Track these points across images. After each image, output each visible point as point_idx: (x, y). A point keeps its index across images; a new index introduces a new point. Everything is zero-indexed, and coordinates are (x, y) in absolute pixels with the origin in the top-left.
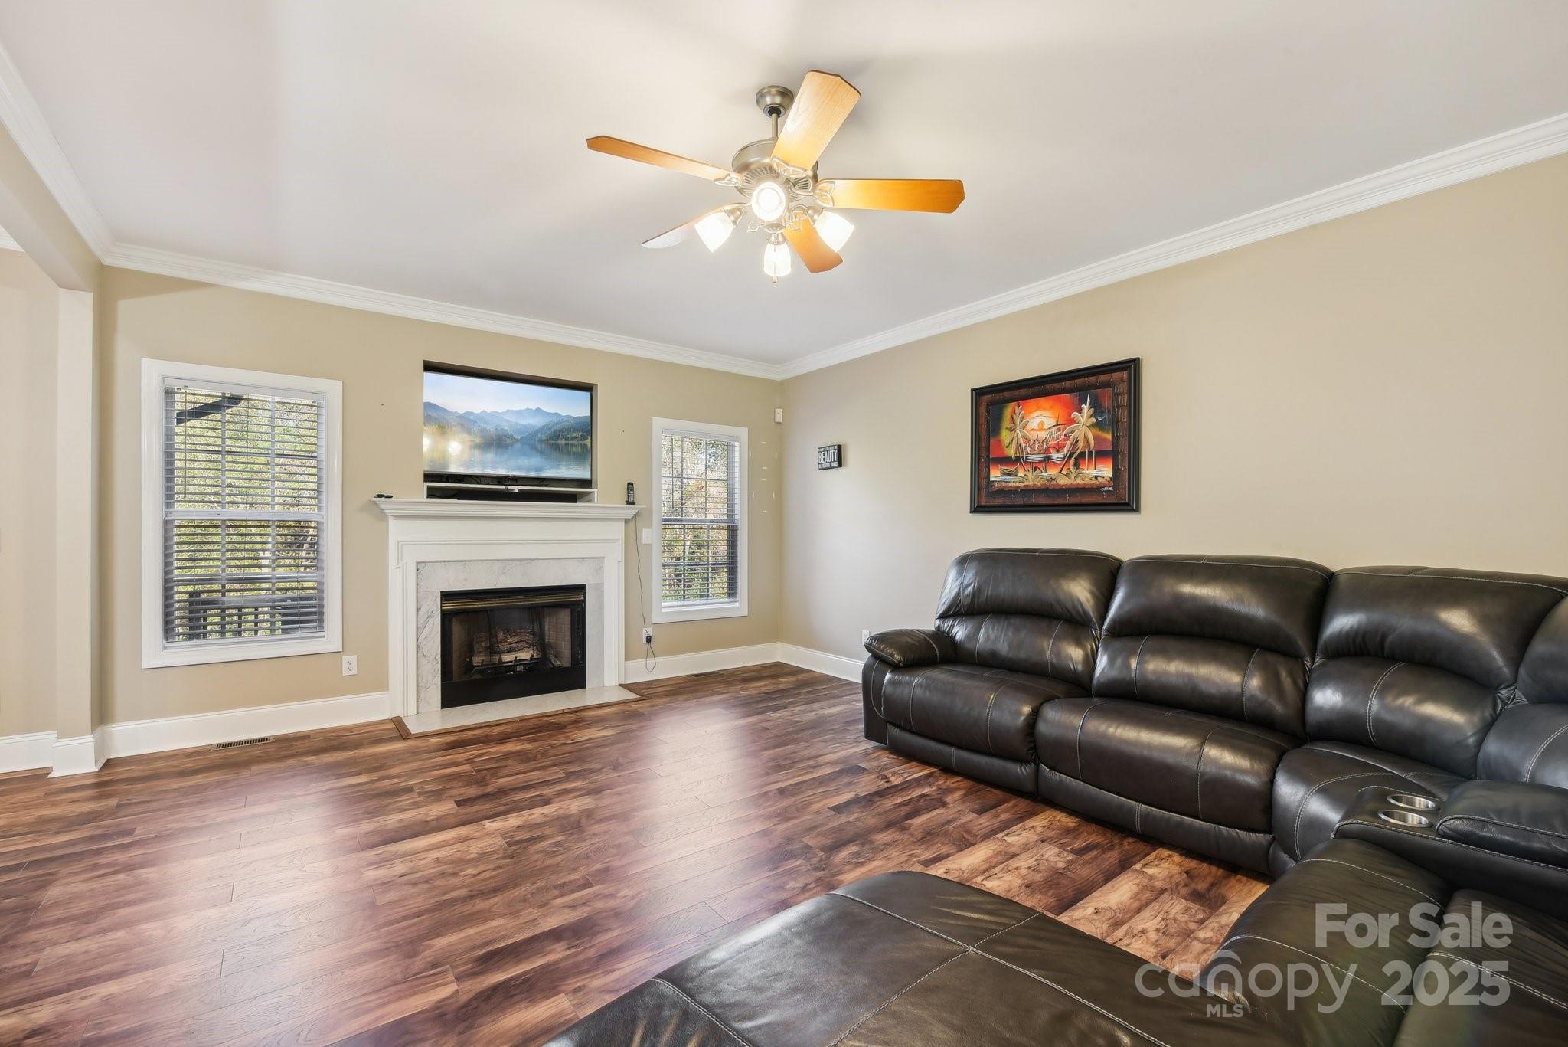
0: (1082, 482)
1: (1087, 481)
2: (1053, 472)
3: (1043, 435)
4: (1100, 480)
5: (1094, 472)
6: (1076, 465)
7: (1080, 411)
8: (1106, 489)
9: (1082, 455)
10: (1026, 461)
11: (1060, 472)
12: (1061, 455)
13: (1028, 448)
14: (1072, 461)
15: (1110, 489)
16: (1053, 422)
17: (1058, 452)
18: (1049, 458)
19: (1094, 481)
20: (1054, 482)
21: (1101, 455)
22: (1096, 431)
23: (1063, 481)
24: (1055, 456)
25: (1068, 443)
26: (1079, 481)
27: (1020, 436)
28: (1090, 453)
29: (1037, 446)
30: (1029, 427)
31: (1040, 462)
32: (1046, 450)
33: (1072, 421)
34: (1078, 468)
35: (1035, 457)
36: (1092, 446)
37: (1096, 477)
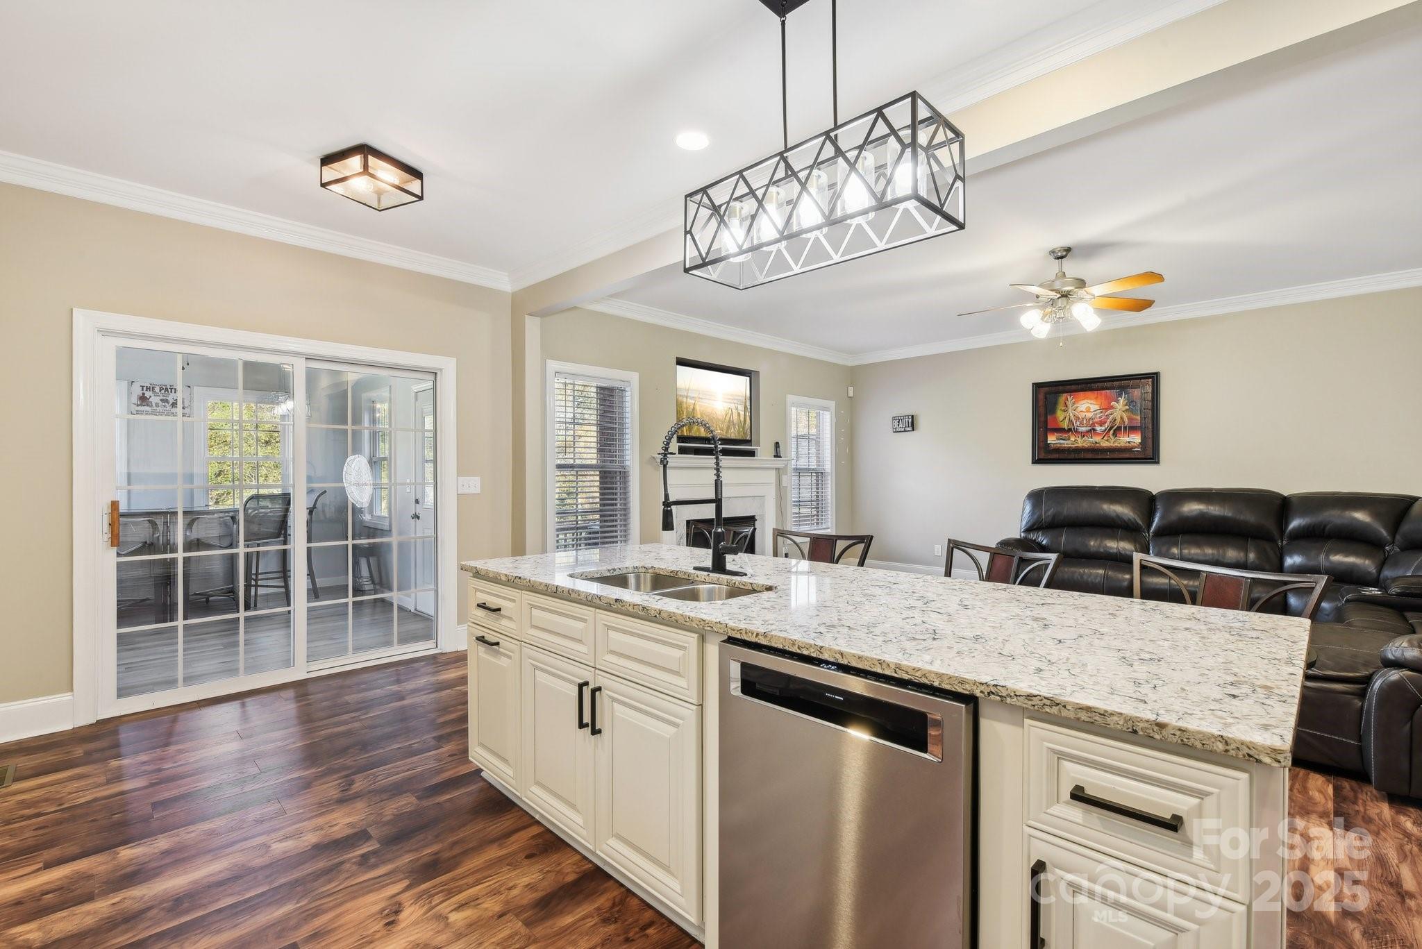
0: (1119, 445)
1: (1123, 444)
2: (1097, 439)
3: (1089, 415)
4: (1132, 444)
5: (1128, 439)
6: (1115, 434)
7: (1117, 401)
8: (1136, 449)
9: (1119, 429)
10: (1077, 431)
11: (1103, 439)
12: (1103, 428)
13: (1078, 423)
14: (1112, 432)
15: (1139, 449)
16: (1097, 407)
17: (1101, 426)
18: (1094, 430)
19: (1128, 444)
20: (1097, 445)
21: (1132, 429)
22: (1129, 414)
23: (1105, 444)
24: (1098, 428)
25: (1109, 421)
26: (1116, 444)
27: (1071, 415)
28: (1125, 428)
29: (1085, 422)
30: (1079, 409)
31: (1087, 432)
32: (1092, 424)
33: (1112, 407)
34: (1116, 436)
35: (1084, 429)
36: (1126, 423)
37: (1129, 442)
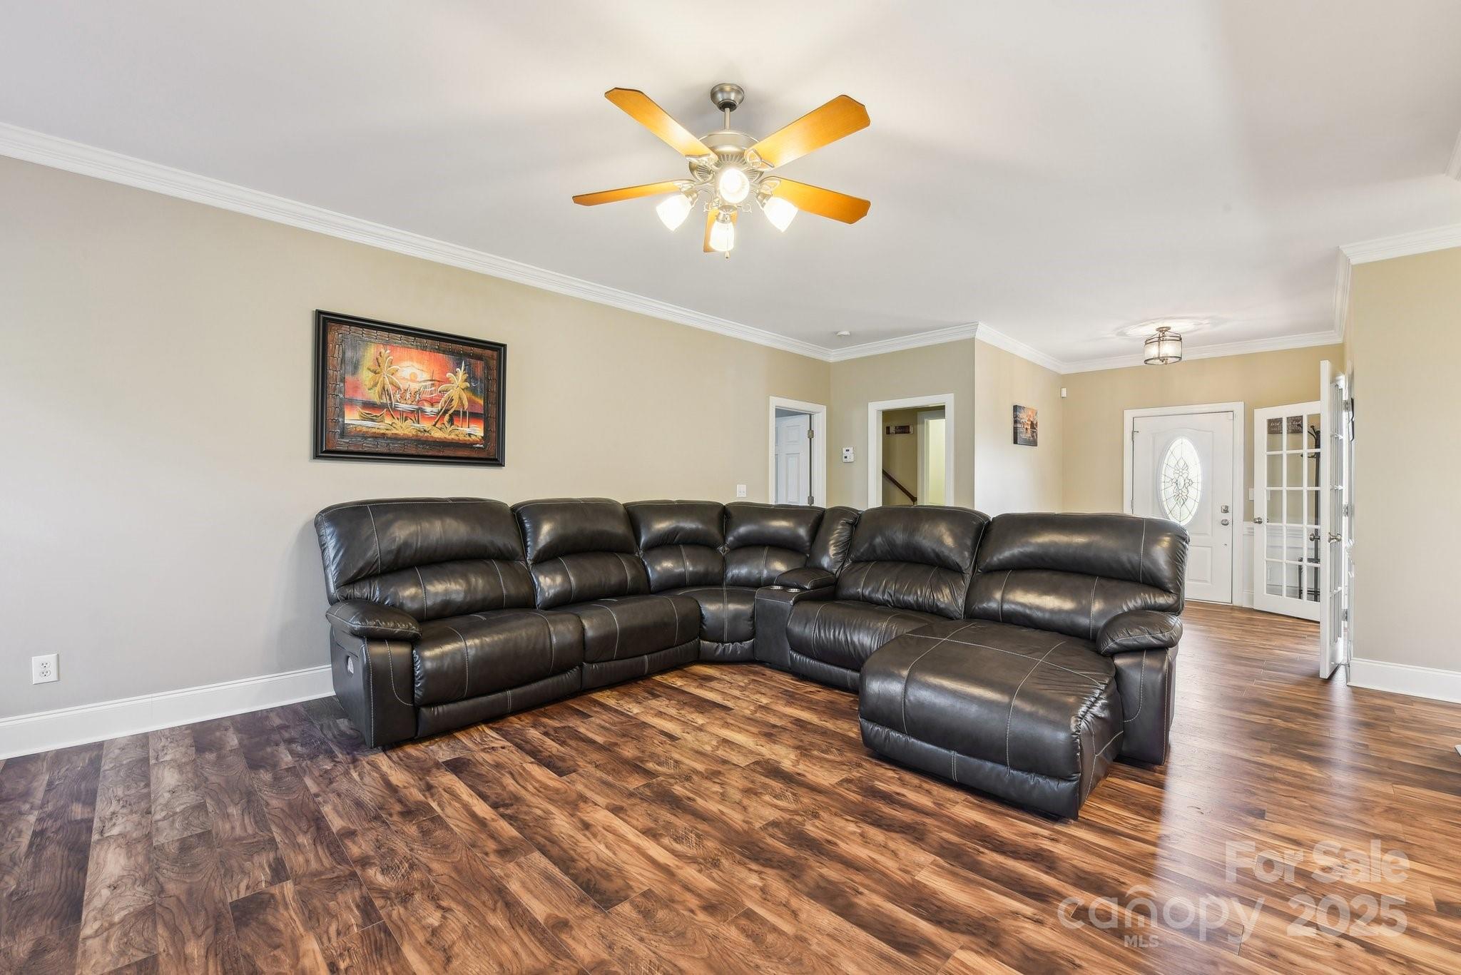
0: (456, 438)
1: (462, 437)
2: (426, 425)
3: (415, 386)
4: (473, 437)
5: (468, 430)
6: (451, 421)
7: (455, 373)
8: (478, 445)
9: (456, 413)
10: (395, 409)
11: (435, 425)
12: (435, 410)
13: (397, 396)
14: (447, 417)
15: (482, 446)
16: (426, 376)
17: (432, 405)
18: (423, 411)
19: (468, 438)
20: (426, 434)
21: (474, 416)
22: (470, 394)
23: (437, 434)
24: (428, 409)
25: (443, 400)
26: (453, 436)
27: (387, 381)
28: (464, 413)
29: (408, 396)
30: (399, 374)
31: (412, 412)
32: (418, 401)
33: (448, 381)
34: (452, 424)
35: (403, 406)
36: (466, 407)
37: (470, 435)
